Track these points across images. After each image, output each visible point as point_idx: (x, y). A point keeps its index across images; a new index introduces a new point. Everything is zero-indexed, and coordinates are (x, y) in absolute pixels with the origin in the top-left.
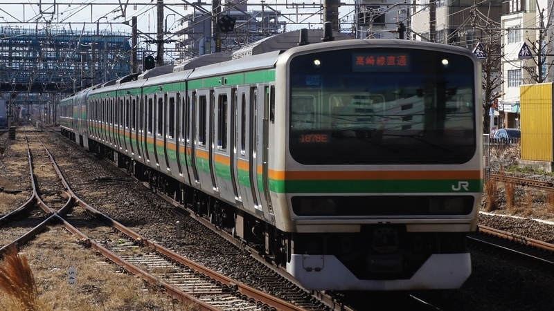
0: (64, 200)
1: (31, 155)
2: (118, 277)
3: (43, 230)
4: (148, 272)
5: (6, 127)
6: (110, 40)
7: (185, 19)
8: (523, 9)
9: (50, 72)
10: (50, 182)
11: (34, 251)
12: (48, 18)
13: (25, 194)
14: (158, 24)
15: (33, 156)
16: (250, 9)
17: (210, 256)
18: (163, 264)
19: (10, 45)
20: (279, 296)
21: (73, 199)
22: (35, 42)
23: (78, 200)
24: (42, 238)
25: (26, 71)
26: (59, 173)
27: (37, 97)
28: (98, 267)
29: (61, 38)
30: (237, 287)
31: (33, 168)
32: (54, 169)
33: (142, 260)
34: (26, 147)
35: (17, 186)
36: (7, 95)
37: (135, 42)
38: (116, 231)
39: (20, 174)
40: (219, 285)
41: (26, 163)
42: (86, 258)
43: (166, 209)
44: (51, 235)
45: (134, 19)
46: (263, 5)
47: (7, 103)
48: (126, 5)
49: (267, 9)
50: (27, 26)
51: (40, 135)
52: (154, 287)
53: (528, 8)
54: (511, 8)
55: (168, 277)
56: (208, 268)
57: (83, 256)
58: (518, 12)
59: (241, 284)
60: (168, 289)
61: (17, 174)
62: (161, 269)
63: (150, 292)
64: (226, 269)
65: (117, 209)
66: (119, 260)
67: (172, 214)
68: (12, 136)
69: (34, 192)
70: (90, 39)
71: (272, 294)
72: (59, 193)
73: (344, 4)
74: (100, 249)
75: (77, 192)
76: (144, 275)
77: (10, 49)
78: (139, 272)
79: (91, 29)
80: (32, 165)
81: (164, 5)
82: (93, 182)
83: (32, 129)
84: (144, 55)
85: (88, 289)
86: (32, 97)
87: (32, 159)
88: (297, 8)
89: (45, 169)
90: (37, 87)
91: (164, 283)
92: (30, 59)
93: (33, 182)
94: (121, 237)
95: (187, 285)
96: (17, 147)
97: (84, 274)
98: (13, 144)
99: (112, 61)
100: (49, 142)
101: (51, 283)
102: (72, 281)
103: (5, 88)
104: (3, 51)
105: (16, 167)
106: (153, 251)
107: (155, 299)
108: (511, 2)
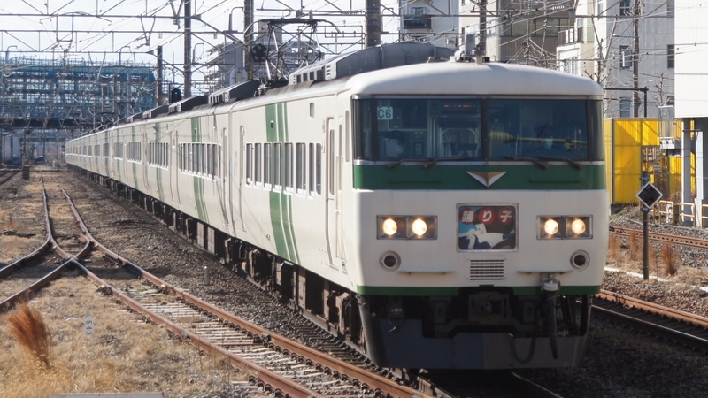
0: (81, 244)
1: (46, 196)
2: (140, 327)
3: (58, 276)
4: (173, 321)
5: (21, 167)
6: (133, 71)
7: (215, 49)
8: (580, 40)
9: (67, 107)
10: (65, 224)
11: (49, 300)
13: (39, 238)
14: (185, 54)
15: (48, 198)
16: (285, 38)
17: (240, 303)
18: (189, 312)
19: (24, 77)
20: (315, 348)
21: (92, 244)
22: (50, 73)
23: (97, 244)
24: (57, 285)
25: (42, 105)
26: (77, 215)
27: (54, 134)
28: (118, 316)
29: (80, 70)
30: (269, 337)
31: (48, 210)
32: (71, 212)
33: (166, 309)
34: (41, 187)
35: (30, 230)
36: (21, 131)
37: (160, 74)
39: (34, 217)
40: (250, 335)
41: (41, 204)
42: (105, 307)
43: (193, 253)
45: (160, 49)
46: (299, 34)
47: (21, 140)
49: (303, 38)
51: (56, 175)
52: (179, 338)
53: (585, 39)
54: (567, 38)
55: (194, 327)
56: (238, 318)
57: (102, 304)
58: (574, 42)
59: (273, 334)
60: (193, 339)
61: (31, 216)
62: (187, 318)
63: (175, 343)
64: (258, 318)
65: (140, 254)
66: (141, 309)
67: (200, 259)
68: (26, 177)
69: (49, 236)
70: (111, 71)
71: (308, 345)
72: (76, 237)
73: (387, 33)
74: (121, 297)
75: (97, 236)
76: (168, 324)
77: (25, 81)
78: (162, 321)
80: (48, 207)
81: (192, 33)
82: (114, 224)
83: (49, 168)
84: (170, 88)
85: (107, 340)
86: (49, 134)
87: (47, 200)
89: (62, 211)
90: (54, 123)
91: (190, 334)
92: (46, 92)
93: (48, 225)
94: (144, 284)
95: (216, 335)
96: (30, 188)
97: (102, 324)
98: (27, 184)
99: (134, 94)
100: (67, 182)
101: (66, 333)
102: (89, 331)
103: (19, 123)
104: (17, 83)
105: (29, 208)
106: (178, 299)
107: (180, 350)
108: (567, 32)
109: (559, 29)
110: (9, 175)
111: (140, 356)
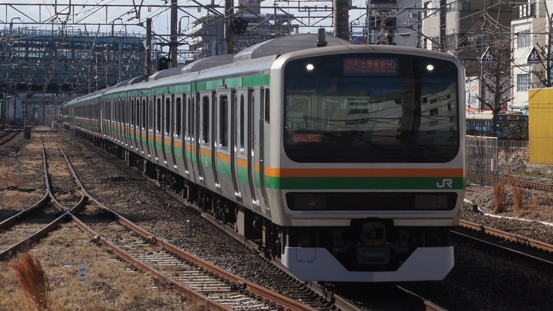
0: (76, 198)
1: (45, 154)
2: (128, 275)
3: (55, 227)
4: (158, 269)
5: (24, 127)
6: (125, 41)
7: (199, 21)
8: (533, 15)
9: (65, 73)
10: (63, 180)
11: (46, 249)
12: (63, 18)
13: (38, 193)
14: (172, 26)
15: (47, 155)
16: (263, 12)
17: (220, 254)
18: (172, 261)
19: (27, 46)
20: (287, 295)
21: (86, 198)
22: (51, 42)
23: (91, 198)
24: (54, 235)
25: (42, 71)
26: (73, 172)
27: (53, 98)
28: (109, 265)
29: (77, 39)
30: (245, 285)
31: (47, 167)
32: (68, 168)
33: (152, 258)
34: (41, 146)
35: (31, 185)
36: (23, 95)
37: (149, 43)
38: (127, 230)
39: (34, 173)
40: (228, 283)
41: (40, 162)
42: (97, 256)
43: (177, 208)
44: (63, 232)
45: (149, 21)
46: (275, 8)
47: (23, 103)
48: (140, 6)
49: (279, 12)
50: (43, 27)
51: (54, 135)
52: (164, 285)
53: (537, 13)
54: (521, 13)
55: (177, 275)
56: (217, 267)
57: (95, 253)
58: (527, 17)
59: (248, 282)
60: (177, 287)
61: (31, 172)
62: (171, 267)
63: (160, 290)
64: (235, 267)
65: (129, 208)
66: (130, 258)
67: (183, 213)
68: (28, 137)
69: (48, 190)
70: (105, 40)
71: (280, 293)
72: (72, 192)
73: (356, 8)
74: (112, 247)
75: (91, 191)
76: (154, 272)
77: (27, 49)
78: (149, 270)
79: (106, 30)
80: (47, 164)
81: (179, 7)
82: (106, 181)
83: (48, 129)
84: (158, 57)
85: (98, 286)
86: (48, 97)
87: (46, 158)
88: (309, 11)
89: (59, 168)
90: (53, 88)
91: (173, 281)
92: (47, 59)
93: (47, 180)
94: (132, 235)
95: (194, 282)
96: (31, 146)
97: (95, 271)
98: (28, 143)
99: (126, 62)
100: (64, 142)
101: (62, 280)
102: (82, 278)
103: (22, 88)
104: (19, 51)
105: (30, 165)
106: (163, 250)
107: (164, 296)
108: (521, 7)
109: (514, 5)
110: (12, 134)
111: (129, 301)
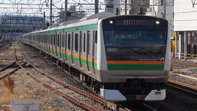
0: (23, 62)
1: (15, 50)
2: (36, 83)
3: (17, 70)
4: (45, 82)
5: (10, 42)
6: (38, 18)
7: (58, 13)
8: (151, 11)
9: (21, 27)
10: (20, 57)
11: (14, 76)
13: (13, 60)
14: (51, 14)
17: (62, 78)
18: (49, 80)
19: (11, 19)
20: (80, 89)
21: (26, 62)
22: (17, 18)
24: (16, 72)
25: (15, 27)
26: (23, 55)
27: (18, 34)
28: (31, 80)
29: (25, 18)
30: (68, 86)
31: (16, 53)
32: (21, 54)
33: (43, 79)
34: (14, 47)
35: (11, 58)
36: (10, 33)
37: (44, 19)
38: (37, 71)
39: (12, 55)
40: (64, 86)
41: (14, 52)
42: (28, 78)
43: (51, 65)
44: (19, 71)
45: (44, 13)
47: (10, 35)
51: (18, 44)
52: (46, 86)
54: (148, 11)
55: (50, 83)
56: (61, 81)
60: (49, 87)
61: (11, 55)
63: (44, 87)
64: (66, 81)
65: (38, 65)
66: (37, 79)
67: (53, 66)
68: (11, 45)
69: (15, 60)
70: (32, 18)
71: (78, 88)
72: (22, 60)
73: (102, 9)
74: (32, 76)
75: (27, 60)
76: (43, 83)
77: (11, 21)
78: (42, 82)
81: (52, 9)
82: (32, 57)
84: (47, 23)
85: (27, 86)
89: (19, 54)
90: (18, 31)
91: (49, 85)
92: (16, 23)
93: (15, 57)
95: (54, 85)
96: (11, 48)
97: (27, 82)
99: (38, 24)
100: (21, 46)
101: (17, 85)
102: (23, 84)
103: (9, 31)
104: (8, 21)
105: (11, 53)
106: (46, 76)
107: (46, 89)
108: (148, 9)
109: (146, 8)
110: (6, 44)
111: (35, 91)
